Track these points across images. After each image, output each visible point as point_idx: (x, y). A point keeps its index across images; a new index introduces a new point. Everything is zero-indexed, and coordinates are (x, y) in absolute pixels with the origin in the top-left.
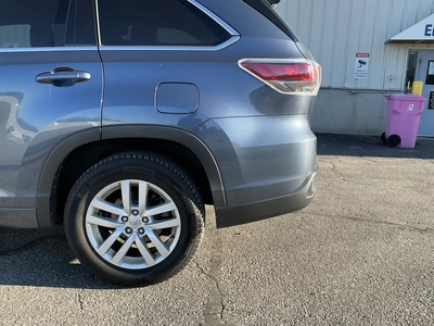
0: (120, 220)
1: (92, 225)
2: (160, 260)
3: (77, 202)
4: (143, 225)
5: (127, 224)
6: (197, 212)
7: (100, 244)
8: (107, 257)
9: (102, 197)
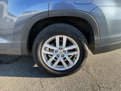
0: (54, 52)
1: (44, 54)
2: (70, 67)
3: (38, 44)
4: (64, 53)
5: (58, 53)
6: (87, 48)
7: (47, 61)
8: (50, 66)
9: (48, 43)
